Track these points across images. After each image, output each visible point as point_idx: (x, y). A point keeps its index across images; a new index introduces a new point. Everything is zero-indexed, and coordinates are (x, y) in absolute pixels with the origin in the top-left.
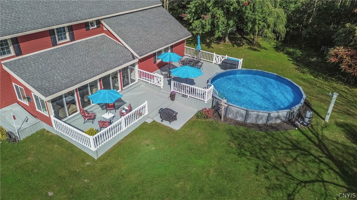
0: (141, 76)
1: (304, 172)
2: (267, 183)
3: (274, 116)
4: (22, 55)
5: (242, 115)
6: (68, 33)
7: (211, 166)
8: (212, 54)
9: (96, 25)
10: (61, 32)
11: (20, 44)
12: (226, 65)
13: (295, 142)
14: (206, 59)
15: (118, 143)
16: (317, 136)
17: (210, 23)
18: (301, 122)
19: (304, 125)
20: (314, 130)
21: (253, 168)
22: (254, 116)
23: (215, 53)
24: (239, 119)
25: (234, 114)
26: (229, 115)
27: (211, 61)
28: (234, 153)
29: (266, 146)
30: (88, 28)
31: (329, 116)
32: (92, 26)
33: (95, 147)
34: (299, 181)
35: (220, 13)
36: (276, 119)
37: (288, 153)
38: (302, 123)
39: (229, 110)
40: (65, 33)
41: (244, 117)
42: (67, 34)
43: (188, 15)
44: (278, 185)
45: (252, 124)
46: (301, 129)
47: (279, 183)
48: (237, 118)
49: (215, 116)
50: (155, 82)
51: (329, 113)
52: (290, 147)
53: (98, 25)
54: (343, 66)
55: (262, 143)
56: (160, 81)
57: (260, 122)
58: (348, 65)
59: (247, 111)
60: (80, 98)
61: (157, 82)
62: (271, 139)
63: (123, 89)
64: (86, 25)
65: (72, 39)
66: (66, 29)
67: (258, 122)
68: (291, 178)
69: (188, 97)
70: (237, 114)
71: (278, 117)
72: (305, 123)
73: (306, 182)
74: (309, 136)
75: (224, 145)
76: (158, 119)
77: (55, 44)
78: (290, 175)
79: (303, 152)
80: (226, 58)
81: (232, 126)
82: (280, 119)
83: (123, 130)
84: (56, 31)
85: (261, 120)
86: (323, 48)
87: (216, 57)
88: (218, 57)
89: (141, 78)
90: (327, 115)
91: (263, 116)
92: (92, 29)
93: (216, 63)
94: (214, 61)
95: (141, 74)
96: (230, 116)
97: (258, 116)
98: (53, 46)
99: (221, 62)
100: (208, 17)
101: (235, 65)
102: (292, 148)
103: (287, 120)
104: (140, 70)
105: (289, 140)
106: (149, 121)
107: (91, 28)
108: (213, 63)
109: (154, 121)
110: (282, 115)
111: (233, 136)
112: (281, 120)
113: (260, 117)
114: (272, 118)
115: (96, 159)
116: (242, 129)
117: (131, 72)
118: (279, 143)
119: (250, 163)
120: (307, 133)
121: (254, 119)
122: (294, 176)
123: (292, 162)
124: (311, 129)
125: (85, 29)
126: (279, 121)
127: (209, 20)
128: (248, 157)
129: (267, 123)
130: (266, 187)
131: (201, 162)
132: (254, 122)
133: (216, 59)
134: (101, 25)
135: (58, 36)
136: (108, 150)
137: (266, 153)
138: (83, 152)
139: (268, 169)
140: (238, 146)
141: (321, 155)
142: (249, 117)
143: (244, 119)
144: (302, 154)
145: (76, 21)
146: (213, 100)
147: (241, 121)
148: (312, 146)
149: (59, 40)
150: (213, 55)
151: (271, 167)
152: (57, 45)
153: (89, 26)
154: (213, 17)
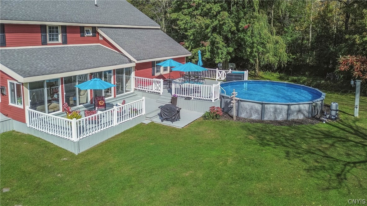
0: (138, 84)
1: (348, 155)
2: (305, 166)
3: (295, 109)
4: (6, 46)
5: (257, 111)
6: (61, 34)
7: (228, 156)
8: (214, 71)
9: (92, 33)
10: (53, 32)
11: (6, 34)
12: (231, 77)
13: (327, 133)
14: (209, 77)
15: (107, 140)
16: (351, 127)
17: (209, 49)
18: (327, 117)
19: (332, 119)
20: (346, 123)
21: (283, 155)
22: (272, 110)
23: (217, 69)
24: (255, 117)
25: (248, 112)
26: (241, 114)
27: (214, 78)
28: (255, 144)
29: (292, 136)
30: (83, 34)
31: (358, 109)
32: (87, 34)
33: (78, 137)
34: (345, 162)
35: (219, 39)
36: (298, 114)
37: (322, 141)
38: (329, 117)
39: (242, 107)
40: (58, 34)
41: (260, 113)
42: (60, 36)
43: (186, 43)
44: (321, 167)
45: (271, 121)
46: (330, 123)
47: (320, 165)
48: (251, 116)
49: (226, 117)
50: (153, 89)
51: (357, 106)
52: (322, 136)
53: (94, 34)
54: (356, 73)
55: (287, 135)
56: (159, 87)
57: (280, 118)
58: (361, 71)
59: (262, 104)
60: (65, 94)
61: (156, 90)
62: (297, 131)
63: (116, 96)
64: (82, 30)
65: (65, 42)
66: (60, 30)
67: (277, 118)
68: (334, 161)
69: (192, 99)
70: (251, 111)
71: (300, 111)
72: (332, 117)
73: (354, 163)
74: (341, 128)
75: (240, 139)
76: (158, 120)
77: (44, 43)
78: (332, 158)
79: (340, 139)
80: (230, 72)
81: (247, 124)
82: (302, 113)
83: (115, 124)
84: (48, 28)
85: (281, 116)
86: (328, 75)
87: (219, 73)
88: (222, 72)
89: (137, 87)
90: (355, 109)
91: (282, 109)
92: (88, 36)
93: (219, 79)
94: (217, 78)
95: (137, 82)
96: (243, 115)
97: (276, 110)
98: (43, 45)
99: (225, 77)
100: (207, 43)
101: (241, 76)
102: (324, 137)
103: (310, 116)
104: (136, 77)
105: (319, 131)
106: (147, 122)
107: (86, 35)
108: (216, 80)
109: (152, 122)
110: (304, 108)
111: (250, 130)
112: (304, 115)
113: (278, 111)
114: (293, 112)
115: (77, 154)
116: (259, 125)
117: (127, 82)
118: (308, 133)
119: (277, 151)
120: (338, 126)
121: (272, 114)
122: (338, 158)
123: (330, 147)
124: (342, 123)
125: (79, 35)
126: (301, 117)
127: (208, 47)
128: (274, 146)
129: (289, 119)
130: (305, 169)
131: (214, 153)
132: (272, 118)
133: (219, 75)
134: (97, 35)
135: (50, 36)
136: (93, 146)
137: (295, 142)
138: (61, 148)
139: (302, 154)
140: (258, 138)
141: (362, 141)
142: (265, 113)
143: (260, 115)
144: (339, 141)
145: (71, 23)
146: (221, 101)
147: (257, 119)
148: (348, 134)
149: (50, 40)
150: (216, 71)
151: (306, 152)
152: (47, 44)
153: (84, 33)
154: (213, 43)
